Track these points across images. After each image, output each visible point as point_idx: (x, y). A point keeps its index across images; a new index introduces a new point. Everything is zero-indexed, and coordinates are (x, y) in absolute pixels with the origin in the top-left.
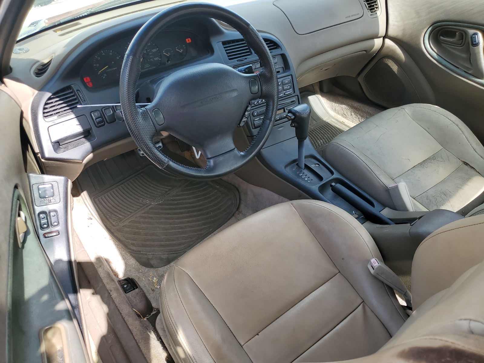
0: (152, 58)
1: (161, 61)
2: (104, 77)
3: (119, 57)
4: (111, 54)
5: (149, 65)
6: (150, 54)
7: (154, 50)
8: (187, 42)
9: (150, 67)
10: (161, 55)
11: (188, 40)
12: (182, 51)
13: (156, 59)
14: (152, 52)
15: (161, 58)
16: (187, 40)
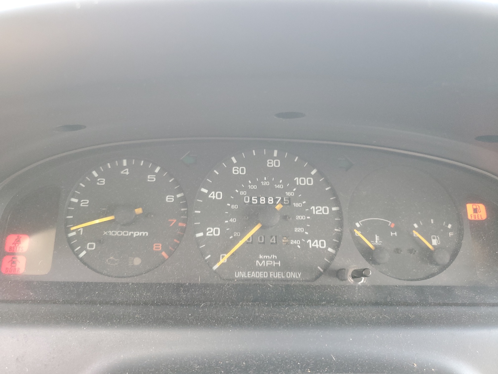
0: (299, 236)
1: (332, 257)
2: (84, 253)
3: (178, 196)
4: (151, 178)
5: (276, 261)
6: (298, 217)
7: (319, 210)
8: (469, 218)
9: (277, 268)
10: (340, 237)
11: (475, 211)
12: (435, 242)
13: (317, 244)
14: (310, 213)
15: (337, 247)
16: (470, 207)
